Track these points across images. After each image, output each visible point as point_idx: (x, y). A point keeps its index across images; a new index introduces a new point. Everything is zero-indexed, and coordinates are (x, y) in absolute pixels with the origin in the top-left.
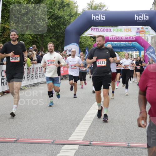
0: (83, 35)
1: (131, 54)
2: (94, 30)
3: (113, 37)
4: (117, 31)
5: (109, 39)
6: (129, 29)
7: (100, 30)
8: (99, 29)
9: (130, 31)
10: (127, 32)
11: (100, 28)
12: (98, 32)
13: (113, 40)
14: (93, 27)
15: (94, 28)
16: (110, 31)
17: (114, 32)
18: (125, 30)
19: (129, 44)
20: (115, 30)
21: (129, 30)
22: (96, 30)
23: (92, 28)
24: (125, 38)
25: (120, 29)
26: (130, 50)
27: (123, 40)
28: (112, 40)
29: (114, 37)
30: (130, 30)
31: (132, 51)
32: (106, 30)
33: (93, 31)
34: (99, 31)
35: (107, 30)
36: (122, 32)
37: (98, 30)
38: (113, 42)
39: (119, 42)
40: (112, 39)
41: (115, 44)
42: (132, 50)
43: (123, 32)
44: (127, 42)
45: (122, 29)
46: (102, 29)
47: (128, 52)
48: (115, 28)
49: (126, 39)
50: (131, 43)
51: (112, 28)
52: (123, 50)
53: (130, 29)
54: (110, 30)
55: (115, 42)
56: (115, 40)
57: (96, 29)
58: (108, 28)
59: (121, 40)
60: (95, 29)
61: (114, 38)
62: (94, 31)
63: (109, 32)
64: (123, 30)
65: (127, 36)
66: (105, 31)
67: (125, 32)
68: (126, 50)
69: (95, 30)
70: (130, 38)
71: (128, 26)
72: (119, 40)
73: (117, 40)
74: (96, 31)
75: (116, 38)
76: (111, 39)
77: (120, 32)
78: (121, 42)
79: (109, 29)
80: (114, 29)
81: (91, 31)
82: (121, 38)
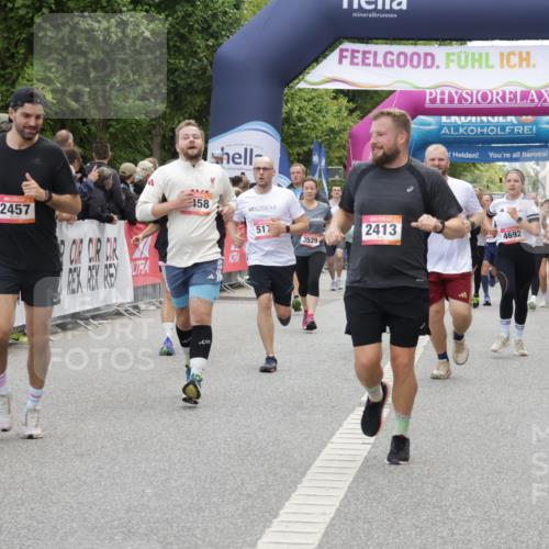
0: (302, 85)
1: (532, 173)
2: (353, 57)
3: (443, 93)
4: (463, 63)
5: (428, 104)
6: (521, 54)
7: (380, 60)
8: (375, 54)
9: (528, 66)
10: (509, 66)
11: (381, 49)
12: (371, 68)
13: (447, 105)
14: (347, 45)
15: (354, 51)
16: (429, 63)
17: (447, 66)
18: (505, 58)
19: (523, 124)
20: (455, 58)
21: (521, 59)
22: (364, 58)
23: (342, 51)
24: (503, 98)
25: (480, 55)
26: (528, 155)
27: (494, 105)
28: (438, 105)
29: (450, 94)
30: (525, 59)
31: (537, 160)
32: (408, 60)
33: (346, 62)
34: (376, 65)
35: (415, 58)
36: (488, 66)
37: (371, 61)
38: (444, 119)
39: (474, 119)
40: (442, 100)
41: (456, 127)
42: (539, 154)
43: (492, 67)
44: (511, 119)
45: (487, 54)
46: (392, 53)
47: (517, 165)
48: (455, 48)
49: (508, 104)
50: (531, 124)
51: (439, 51)
52: (491, 155)
53: (528, 54)
54: (429, 58)
55: (454, 119)
56: (456, 105)
57: (365, 53)
58: (422, 48)
59: (484, 105)
60: (360, 55)
61: (451, 100)
62: (352, 63)
63: (426, 66)
64: (494, 60)
65: (513, 89)
66: (405, 66)
67: (502, 66)
68: (508, 155)
69: (359, 60)
70: (525, 95)
71: (517, 39)
72: (474, 105)
73: (465, 105)
74: (364, 64)
75: (461, 99)
76: (433, 101)
77: (480, 66)
78: (485, 119)
79: (426, 54)
80: (448, 55)
81: (340, 62)
82: (485, 97)
